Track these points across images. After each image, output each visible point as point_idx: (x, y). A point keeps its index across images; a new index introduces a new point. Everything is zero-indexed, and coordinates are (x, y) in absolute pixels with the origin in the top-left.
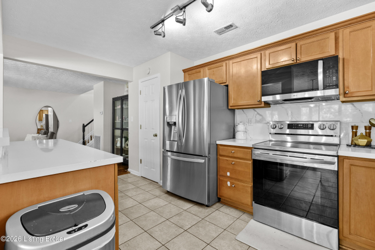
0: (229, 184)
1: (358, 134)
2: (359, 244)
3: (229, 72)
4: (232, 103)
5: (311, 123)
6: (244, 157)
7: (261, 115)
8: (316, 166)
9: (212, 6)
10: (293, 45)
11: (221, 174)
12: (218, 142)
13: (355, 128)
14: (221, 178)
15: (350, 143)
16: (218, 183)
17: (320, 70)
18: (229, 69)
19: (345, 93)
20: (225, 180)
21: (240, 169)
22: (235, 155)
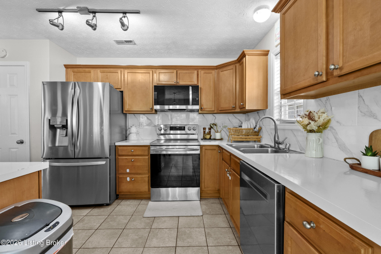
0: (128, 179)
1: (206, 132)
2: (208, 192)
3: (124, 80)
4: (127, 108)
5: (184, 126)
6: (143, 154)
7: (150, 120)
8: (189, 152)
9: (128, 28)
10: (175, 71)
11: (120, 172)
12: (117, 144)
13: (204, 129)
14: (121, 176)
15: (202, 138)
16: (117, 182)
17: (191, 92)
18: (124, 77)
19: (201, 109)
20: (125, 176)
21: (138, 164)
22: (134, 153)
